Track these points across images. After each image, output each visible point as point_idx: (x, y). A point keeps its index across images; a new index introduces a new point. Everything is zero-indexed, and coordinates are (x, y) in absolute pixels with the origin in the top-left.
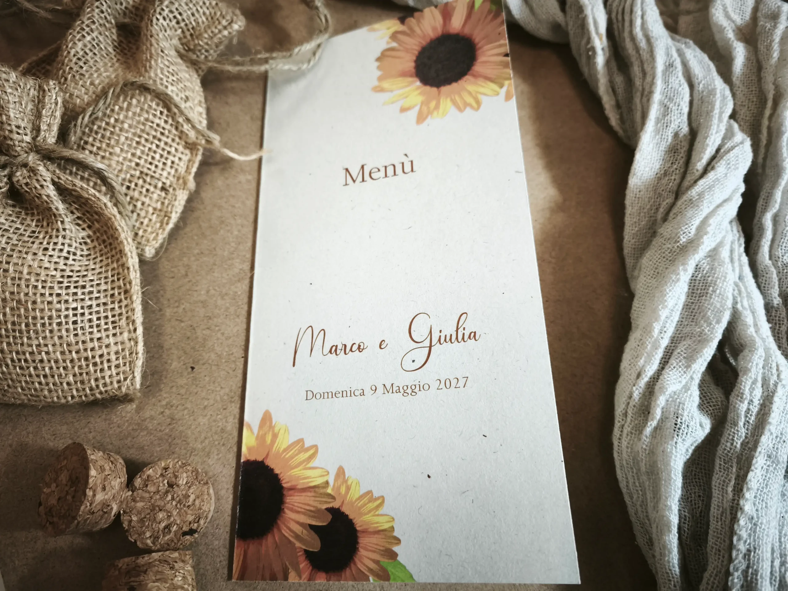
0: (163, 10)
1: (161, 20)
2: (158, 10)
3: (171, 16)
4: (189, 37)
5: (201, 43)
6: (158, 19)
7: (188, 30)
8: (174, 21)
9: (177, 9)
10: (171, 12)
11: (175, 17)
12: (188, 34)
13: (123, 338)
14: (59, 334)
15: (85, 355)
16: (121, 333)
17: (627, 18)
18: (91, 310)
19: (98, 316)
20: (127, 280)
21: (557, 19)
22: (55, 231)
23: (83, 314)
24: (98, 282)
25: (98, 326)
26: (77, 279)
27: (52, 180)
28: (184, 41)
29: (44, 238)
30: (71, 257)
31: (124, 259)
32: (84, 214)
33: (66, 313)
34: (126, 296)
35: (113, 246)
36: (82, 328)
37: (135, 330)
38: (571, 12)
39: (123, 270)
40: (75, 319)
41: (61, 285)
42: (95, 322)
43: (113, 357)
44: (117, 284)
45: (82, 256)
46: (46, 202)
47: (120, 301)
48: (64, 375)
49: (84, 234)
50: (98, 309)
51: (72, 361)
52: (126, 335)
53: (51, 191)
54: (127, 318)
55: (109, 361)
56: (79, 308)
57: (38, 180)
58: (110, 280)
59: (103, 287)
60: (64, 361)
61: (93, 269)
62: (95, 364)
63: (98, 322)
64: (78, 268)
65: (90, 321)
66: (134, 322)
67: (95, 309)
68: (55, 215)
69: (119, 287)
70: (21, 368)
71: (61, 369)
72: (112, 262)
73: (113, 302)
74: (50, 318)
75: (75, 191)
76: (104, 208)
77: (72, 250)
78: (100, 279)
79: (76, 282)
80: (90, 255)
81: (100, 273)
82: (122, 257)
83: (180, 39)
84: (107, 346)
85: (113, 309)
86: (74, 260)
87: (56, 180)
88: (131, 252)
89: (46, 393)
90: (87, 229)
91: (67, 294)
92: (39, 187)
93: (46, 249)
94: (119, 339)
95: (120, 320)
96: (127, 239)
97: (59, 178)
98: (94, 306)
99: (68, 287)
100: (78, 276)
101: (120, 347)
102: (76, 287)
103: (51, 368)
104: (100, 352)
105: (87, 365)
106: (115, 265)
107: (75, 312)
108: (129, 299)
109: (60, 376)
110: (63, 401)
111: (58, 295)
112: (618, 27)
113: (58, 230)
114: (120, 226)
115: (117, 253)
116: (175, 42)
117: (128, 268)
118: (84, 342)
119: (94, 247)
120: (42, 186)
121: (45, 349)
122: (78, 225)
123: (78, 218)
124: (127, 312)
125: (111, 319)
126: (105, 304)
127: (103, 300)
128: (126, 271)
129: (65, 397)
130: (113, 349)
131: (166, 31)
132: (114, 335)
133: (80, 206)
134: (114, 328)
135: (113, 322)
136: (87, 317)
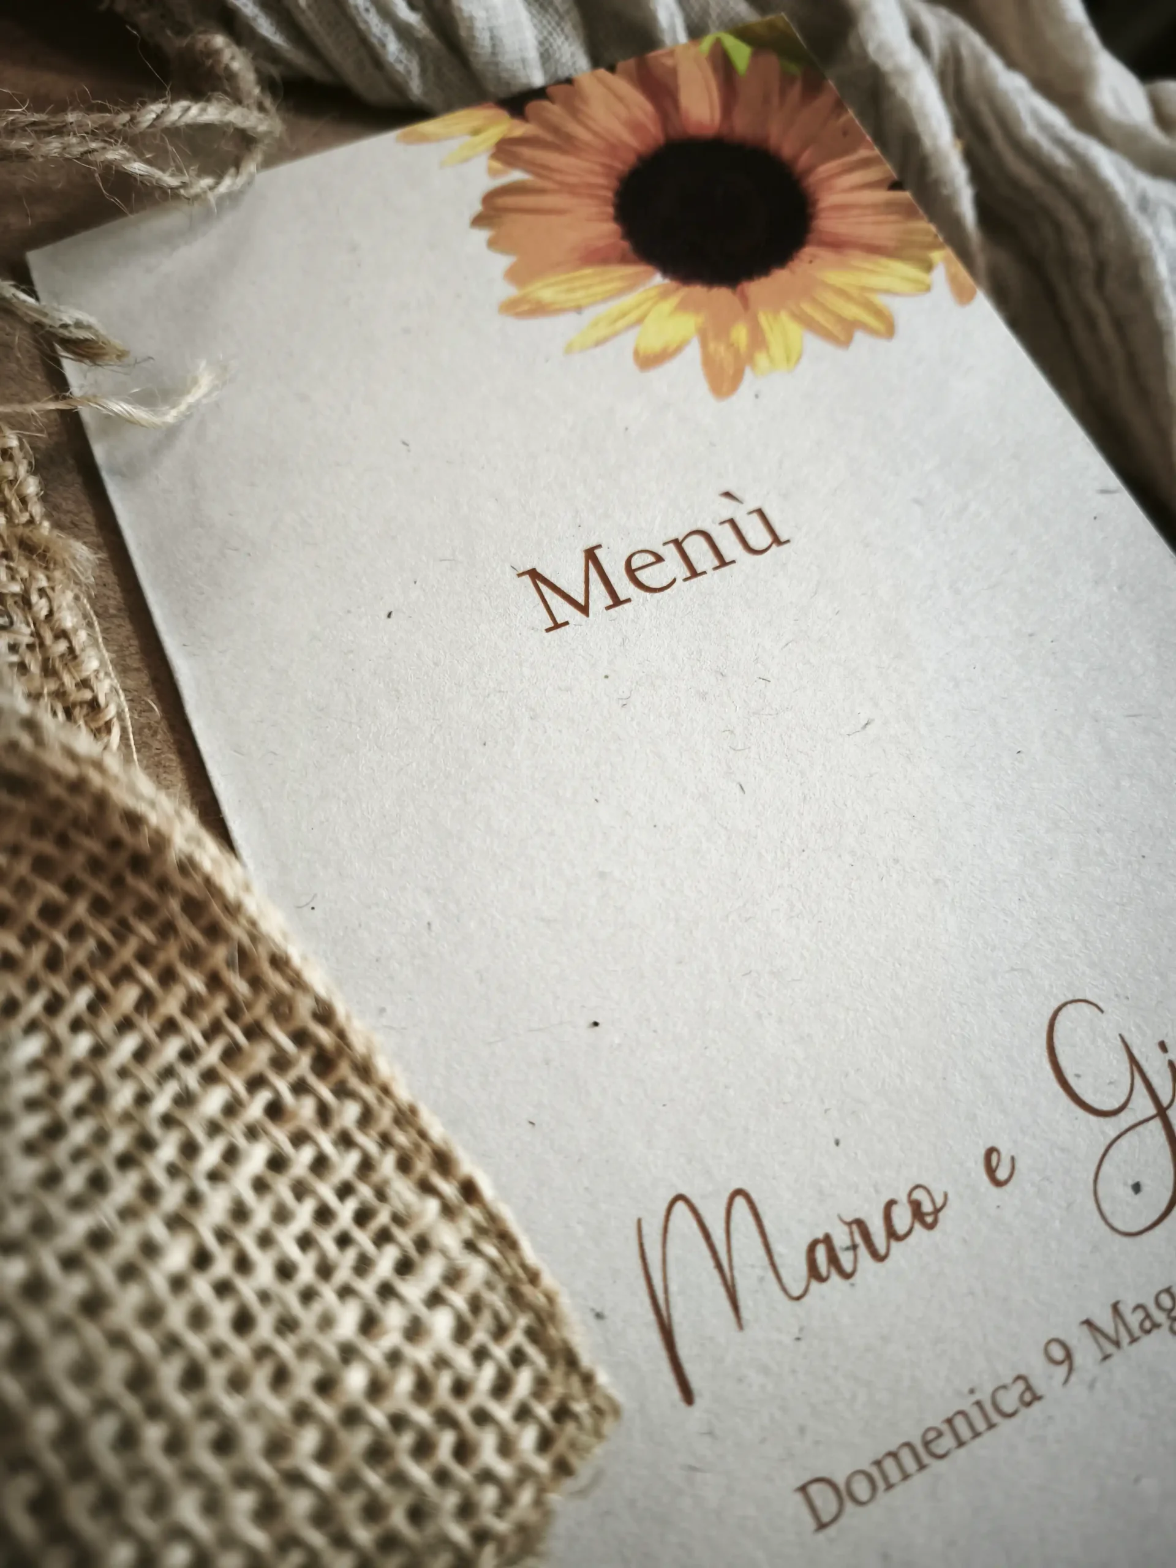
13: (442, 1254)
15: (362, 1440)
16: (424, 1244)
18: (257, 1224)
19: (294, 1230)
23: (243, 1264)
24: (174, 1089)
25: (325, 1271)
26: (87, 1125)
31: (235, 931)
34: (336, 1076)
35: (124, 909)
36: (283, 1326)
39: (256, 981)
42: (307, 1265)
43: (463, 1362)
50: (269, 1202)
51: (323, 1513)
52: (446, 1237)
55: (459, 1389)
59: (213, 1100)
60: (290, 1542)
61: (100, 1051)
62: (423, 1447)
63: (313, 1255)
64: (41, 1080)
65: (285, 1271)
67: (263, 1210)
72: (168, 977)
73: (299, 1138)
78: (169, 1073)
79: (100, 1140)
81: (144, 1053)
84: (415, 1332)
85: (322, 1166)
95: (380, 1192)
98: (250, 1198)
100: (79, 1113)
101: (458, 1303)
102: (123, 1163)
104: (408, 1380)
105: (397, 1478)
106: (194, 982)
107: (212, 1275)
115: (168, 929)
124: (388, 1141)
126: (278, 1163)
127: (259, 1153)
128: (272, 977)
132: (403, 1267)
134: (383, 1237)
135: (364, 1217)
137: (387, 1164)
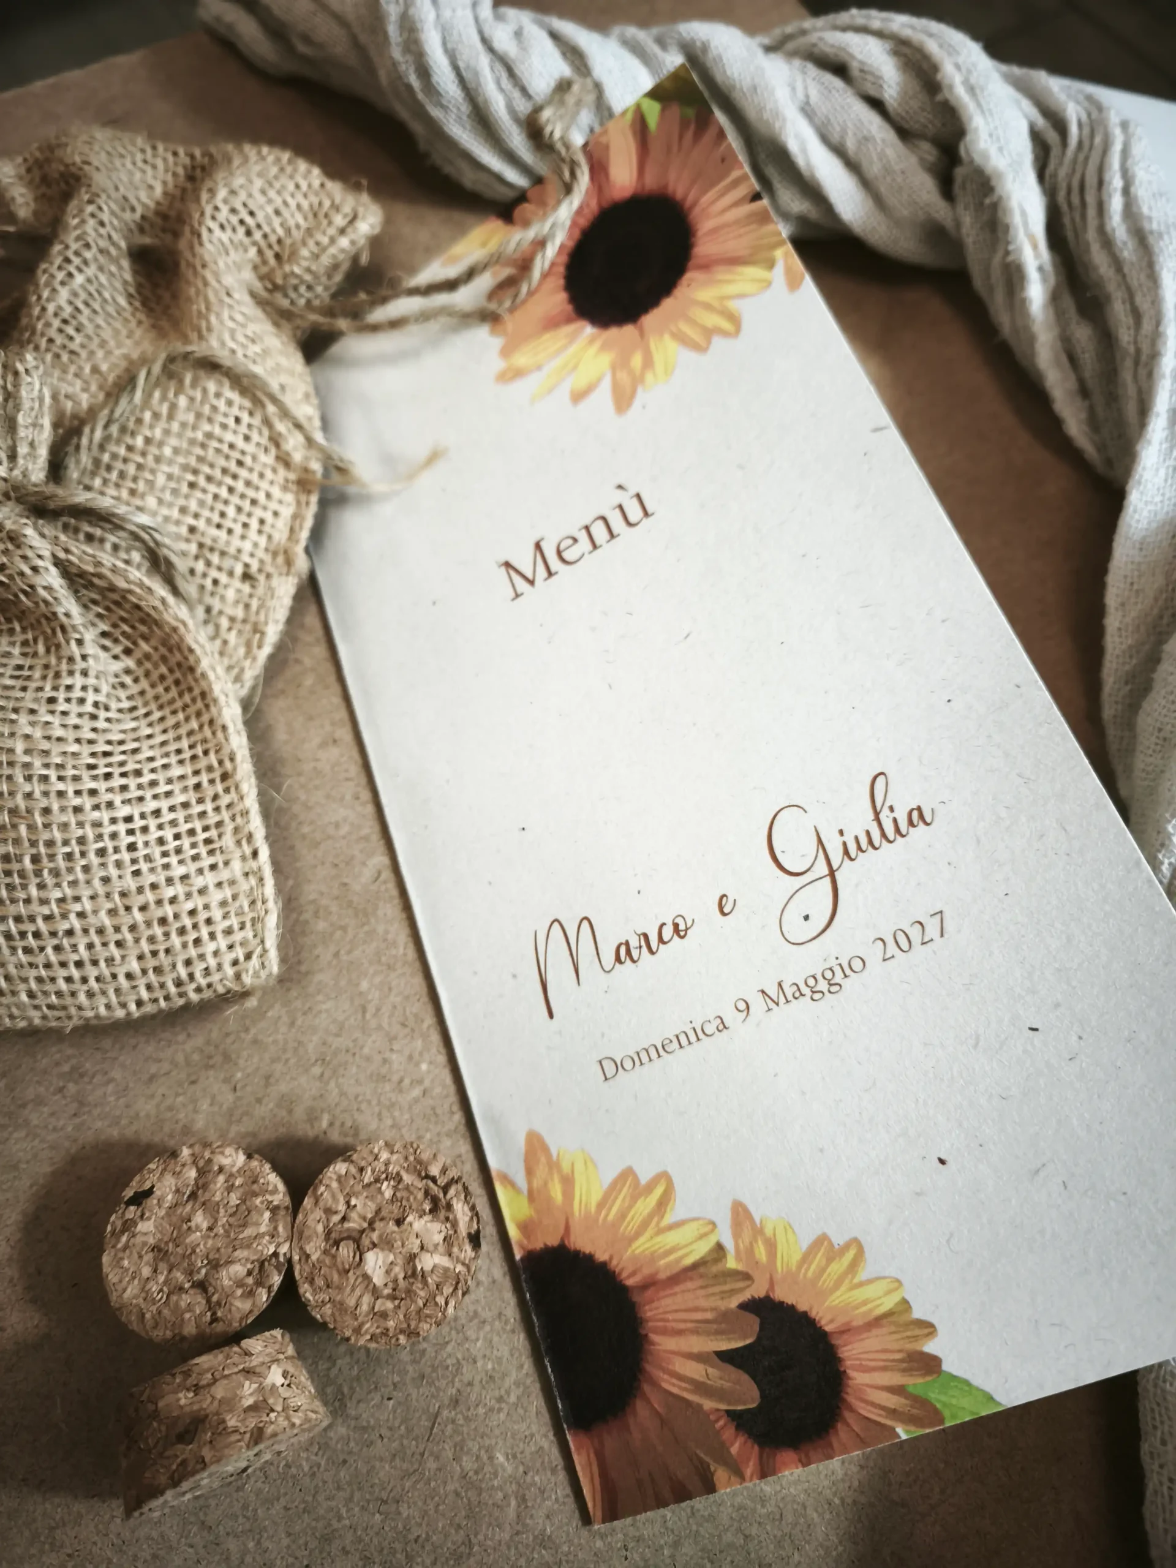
0: (216, 208)
1: (217, 232)
2: (208, 210)
3: (234, 220)
4: (272, 261)
5: (297, 270)
6: (210, 230)
7: (270, 246)
8: (241, 231)
9: (245, 205)
10: (233, 211)
11: (242, 222)
12: (269, 255)
13: (232, 871)
14: (103, 874)
15: (159, 913)
16: (226, 863)
17: (1090, 198)
18: (161, 820)
19: (175, 830)
20: (226, 752)
21: (936, 215)
22: (64, 661)
23: (145, 830)
24: (165, 761)
25: (178, 851)
26: (122, 757)
27: (54, 556)
28: (264, 270)
29: (44, 678)
30: (102, 714)
31: (213, 709)
32: (115, 626)
33: (113, 828)
34: (226, 784)
35: (183, 686)
36: (148, 858)
37: (255, 854)
38: (963, 198)
39: (214, 733)
40: (131, 839)
41: (95, 772)
42: (172, 845)
43: (217, 914)
44: (202, 763)
45: (120, 711)
46: (46, 602)
47: (215, 797)
48: (118, 957)
49: (117, 666)
50: (172, 816)
51: (133, 928)
52: (237, 866)
53: (53, 578)
54: (236, 830)
55: (209, 921)
56: (137, 817)
57: (24, 558)
58: (187, 755)
59: (176, 771)
60: (117, 929)
61: (149, 737)
62: (182, 931)
63: (177, 843)
64: (121, 737)
65: (161, 841)
66: (250, 837)
67: (167, 817)
68: (63, 628)
69: (210, 769)
70: (27, 950)
71: (112, 946)
72: (187, 719)
73: (200, 801)
74: (82, 841)
75: (100, 576)
76: (161, 608)
77: (101, 698)
78: (167, 755)
79: (122, 764)
80: (133, 709)
81: (163, 744)
82: (207, 706)
83: (255, 268)
84: (202, 892)
85: (202, 815)
86: (108, 720)
87: (62, 555)
88: (227, 696)
89: (82, 998)
90: (123, 657)
91: (110, 790)
92: (28, 571)
93: (52, 700)
94: (224, 875)
95: (220, 836)
96: (214, 670)
97: (67, 551)
98: (165, 811)
99: (108, 776)
100: (124, 753)
101: (228, 893)
102: (124, 775)
103: (90, 946)
104: (189, 906)
105: (167, 935)
106: (194, 724)
107: (130, 826)
108: (233, 790)
109: (110, 961)
110: (120, 1013)
111: (93, 792)
112: (1073, 220)
113: (71, 660)
114: (197, 642)
115: (194, 700)
116: (248, 275)
117: (224, 728)
118: (154, 886)
119: (142, 693)
120: (35, 569)
121: (77, 907)
122: (105, 648)
123: (104, 634)
124: (233, 818)
125: (202, 836)
126: (186, 805)
127: (181, 798)
128: (220, 734)
129: (124, 1005)
130: (216, 896)
131: (227, 254)
132: (213, 867)
133: (108, 609)
134: (211, 852)
135: (208, 841)
136: (155, 833)
137: (229, 827)
